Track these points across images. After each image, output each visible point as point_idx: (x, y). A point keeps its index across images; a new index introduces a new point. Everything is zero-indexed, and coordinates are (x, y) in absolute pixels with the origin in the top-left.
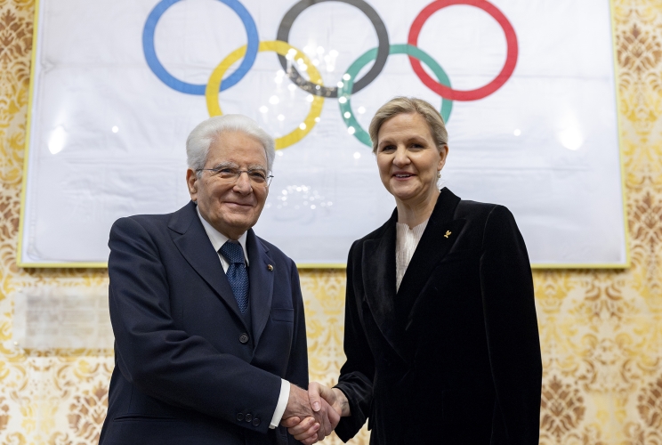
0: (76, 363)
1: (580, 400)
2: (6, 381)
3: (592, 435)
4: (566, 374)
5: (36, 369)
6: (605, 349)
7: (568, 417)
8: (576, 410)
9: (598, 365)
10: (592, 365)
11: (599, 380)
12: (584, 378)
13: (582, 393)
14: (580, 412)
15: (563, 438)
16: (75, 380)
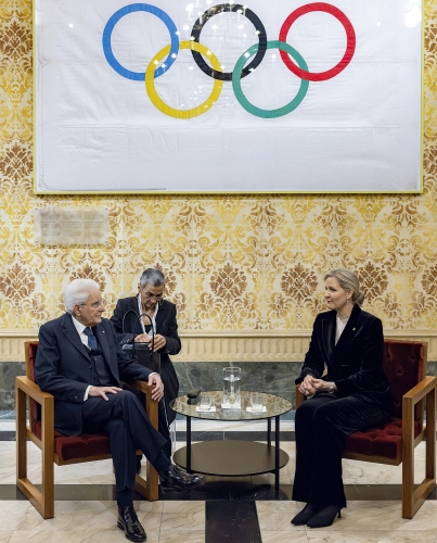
0: (72, 252)
1: (385, 277)
2: (32, 263)
3: (391, 299)
4: (377, 261)
5: (49, 256)
6: (403, 246)
7: (377, 288)
8: (382, 283)
9: (398, 255)
10: (394, 256)
11: (398, 265)
12: (388, 263)
13: (386, 273)
14: (384, 285)
15: (373, 300)
16: (72, 263)
